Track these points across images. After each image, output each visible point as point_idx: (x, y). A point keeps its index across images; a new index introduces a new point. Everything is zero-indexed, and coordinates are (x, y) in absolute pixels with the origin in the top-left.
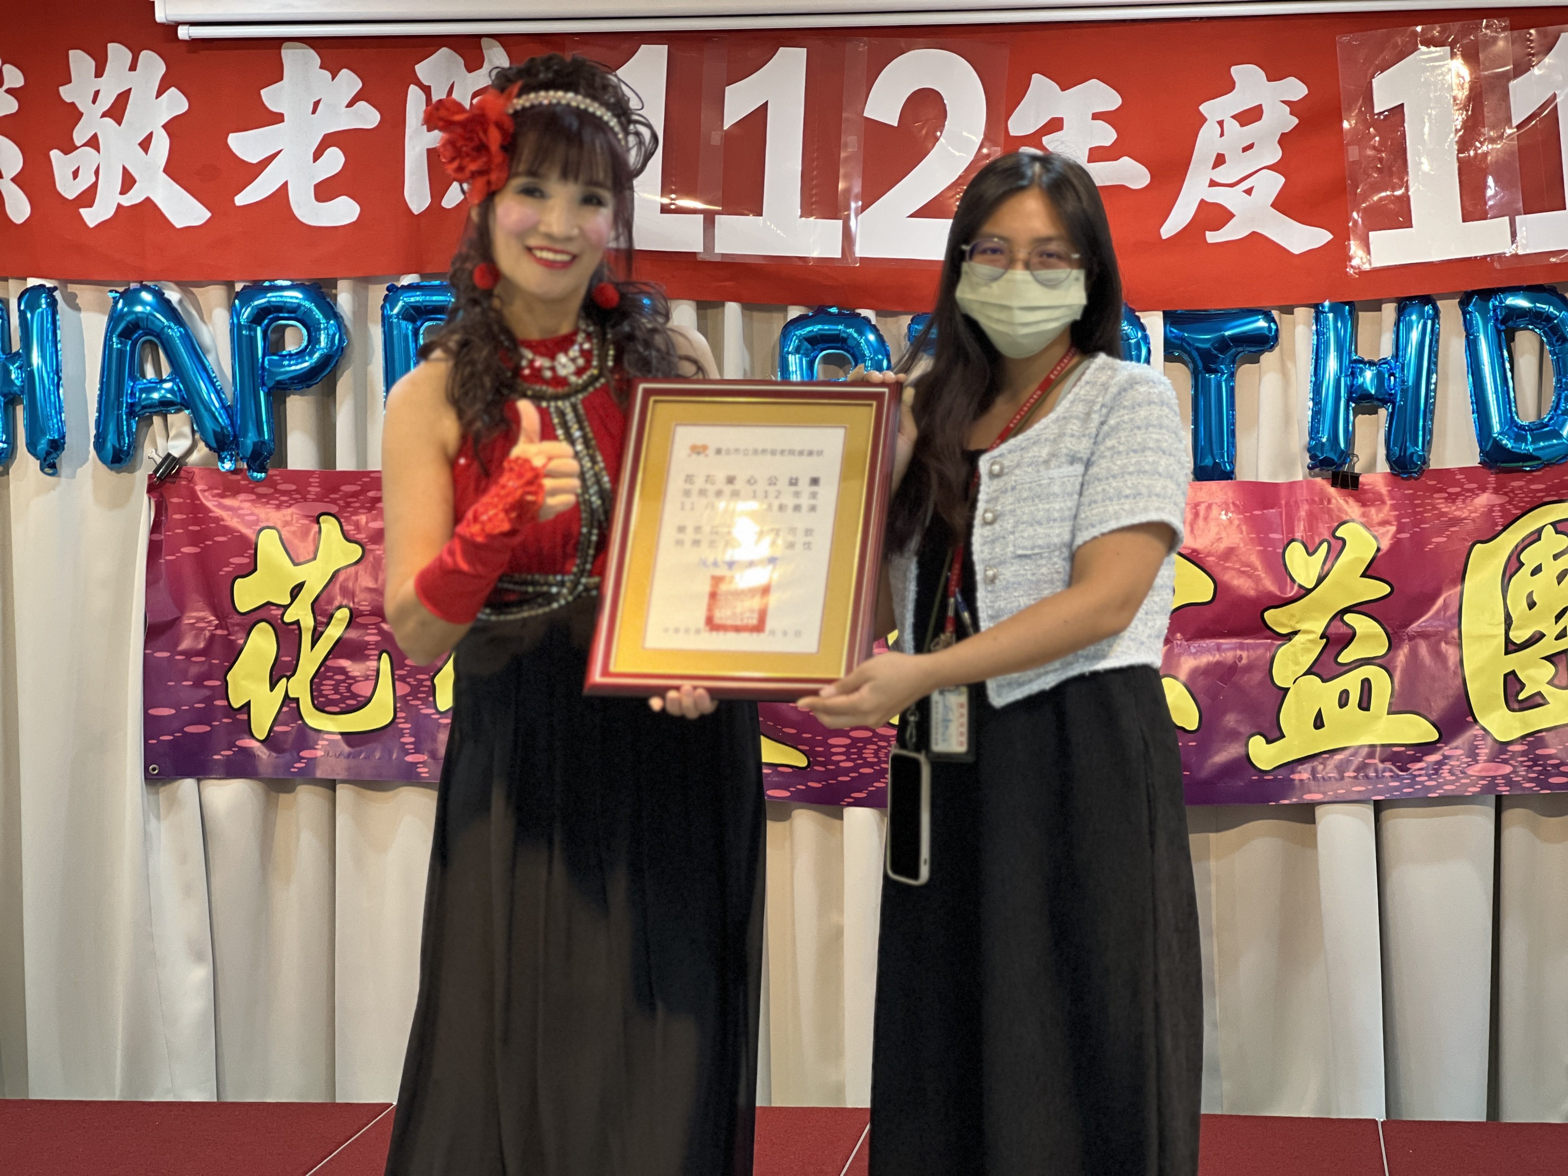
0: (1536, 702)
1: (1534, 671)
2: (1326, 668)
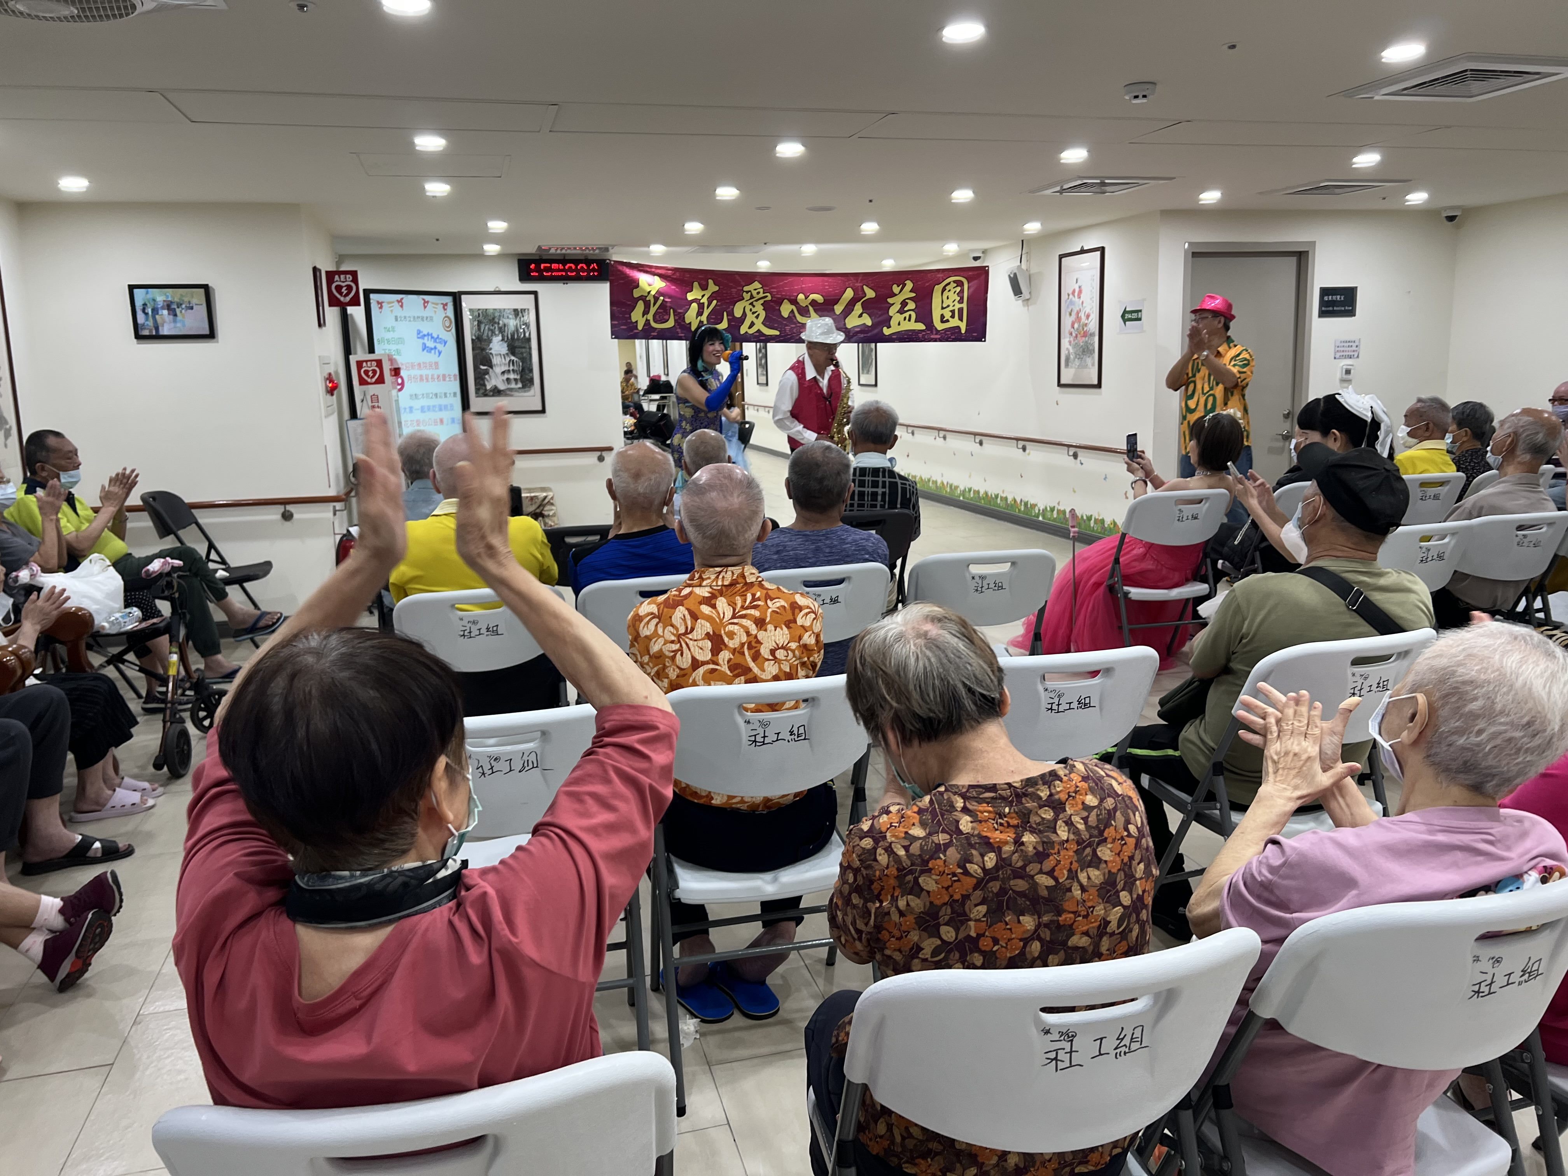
0: (948, 321)
1: (947, 315)
2: (901, 311)
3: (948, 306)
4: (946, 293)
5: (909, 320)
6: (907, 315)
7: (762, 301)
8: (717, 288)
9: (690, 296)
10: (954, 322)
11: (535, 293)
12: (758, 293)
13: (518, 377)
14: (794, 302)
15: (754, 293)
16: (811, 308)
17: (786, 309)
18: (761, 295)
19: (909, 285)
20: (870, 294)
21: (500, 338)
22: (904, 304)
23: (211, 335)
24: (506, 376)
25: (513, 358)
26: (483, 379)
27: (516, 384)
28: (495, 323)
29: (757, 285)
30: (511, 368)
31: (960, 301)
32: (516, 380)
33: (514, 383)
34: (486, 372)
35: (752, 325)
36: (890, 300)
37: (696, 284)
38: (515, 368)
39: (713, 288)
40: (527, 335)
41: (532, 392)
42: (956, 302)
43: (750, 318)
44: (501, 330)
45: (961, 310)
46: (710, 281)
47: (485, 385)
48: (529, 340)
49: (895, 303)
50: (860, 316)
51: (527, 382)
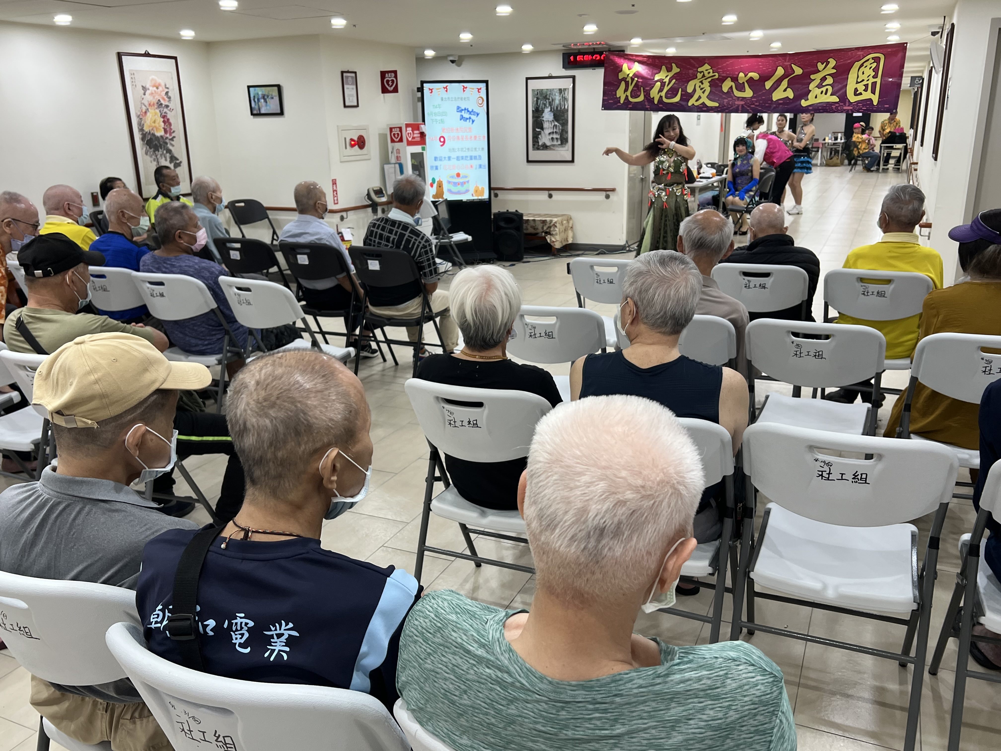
0: (861, 94)
1: (861, 88)
2: (819, 86)
3: (863, 80)
4: (862, 69)
5: (826, 94)
6: (824, 89)
7: (709, 80)
8: (678, 70)
9: (657, 77)
10: (867, 95)
11: (574, 78)
12: (709, 73)
13: (558, 137)
14: (735, 79)
15: (706, 73)
16: (746, 85)
17: (727, 85)
18: (711, 74)
19: (832, 62)
20: (798, 71)
21: (549, 109)
22: (824, 79)
23: (281, 113)
24: (551, 136)
25: (556, 123)
26: (537, 138)
27: (557, 141)
28: (547, 99)
29: (707, 66)
30: (555, 130)
31: (875, 77)
32: (557, 139)
33: (555, 140)
34: (540, 133)
35: (700, 97)
36: (812, 77)
37: (664, 67)
38: (557, 131)
39: (675, 70)
40: (566, 107)
41: (566, 148)
42: (871, 77)
43: (698, 92)
44: (550, 104)
45: (874, 84)
46: (674, 65)
47: (538, 142)
48: (567, 110)
49: (817, 78)
50: (785, 90)
51: (563, 141)
